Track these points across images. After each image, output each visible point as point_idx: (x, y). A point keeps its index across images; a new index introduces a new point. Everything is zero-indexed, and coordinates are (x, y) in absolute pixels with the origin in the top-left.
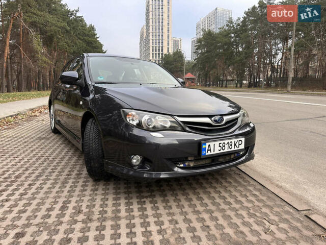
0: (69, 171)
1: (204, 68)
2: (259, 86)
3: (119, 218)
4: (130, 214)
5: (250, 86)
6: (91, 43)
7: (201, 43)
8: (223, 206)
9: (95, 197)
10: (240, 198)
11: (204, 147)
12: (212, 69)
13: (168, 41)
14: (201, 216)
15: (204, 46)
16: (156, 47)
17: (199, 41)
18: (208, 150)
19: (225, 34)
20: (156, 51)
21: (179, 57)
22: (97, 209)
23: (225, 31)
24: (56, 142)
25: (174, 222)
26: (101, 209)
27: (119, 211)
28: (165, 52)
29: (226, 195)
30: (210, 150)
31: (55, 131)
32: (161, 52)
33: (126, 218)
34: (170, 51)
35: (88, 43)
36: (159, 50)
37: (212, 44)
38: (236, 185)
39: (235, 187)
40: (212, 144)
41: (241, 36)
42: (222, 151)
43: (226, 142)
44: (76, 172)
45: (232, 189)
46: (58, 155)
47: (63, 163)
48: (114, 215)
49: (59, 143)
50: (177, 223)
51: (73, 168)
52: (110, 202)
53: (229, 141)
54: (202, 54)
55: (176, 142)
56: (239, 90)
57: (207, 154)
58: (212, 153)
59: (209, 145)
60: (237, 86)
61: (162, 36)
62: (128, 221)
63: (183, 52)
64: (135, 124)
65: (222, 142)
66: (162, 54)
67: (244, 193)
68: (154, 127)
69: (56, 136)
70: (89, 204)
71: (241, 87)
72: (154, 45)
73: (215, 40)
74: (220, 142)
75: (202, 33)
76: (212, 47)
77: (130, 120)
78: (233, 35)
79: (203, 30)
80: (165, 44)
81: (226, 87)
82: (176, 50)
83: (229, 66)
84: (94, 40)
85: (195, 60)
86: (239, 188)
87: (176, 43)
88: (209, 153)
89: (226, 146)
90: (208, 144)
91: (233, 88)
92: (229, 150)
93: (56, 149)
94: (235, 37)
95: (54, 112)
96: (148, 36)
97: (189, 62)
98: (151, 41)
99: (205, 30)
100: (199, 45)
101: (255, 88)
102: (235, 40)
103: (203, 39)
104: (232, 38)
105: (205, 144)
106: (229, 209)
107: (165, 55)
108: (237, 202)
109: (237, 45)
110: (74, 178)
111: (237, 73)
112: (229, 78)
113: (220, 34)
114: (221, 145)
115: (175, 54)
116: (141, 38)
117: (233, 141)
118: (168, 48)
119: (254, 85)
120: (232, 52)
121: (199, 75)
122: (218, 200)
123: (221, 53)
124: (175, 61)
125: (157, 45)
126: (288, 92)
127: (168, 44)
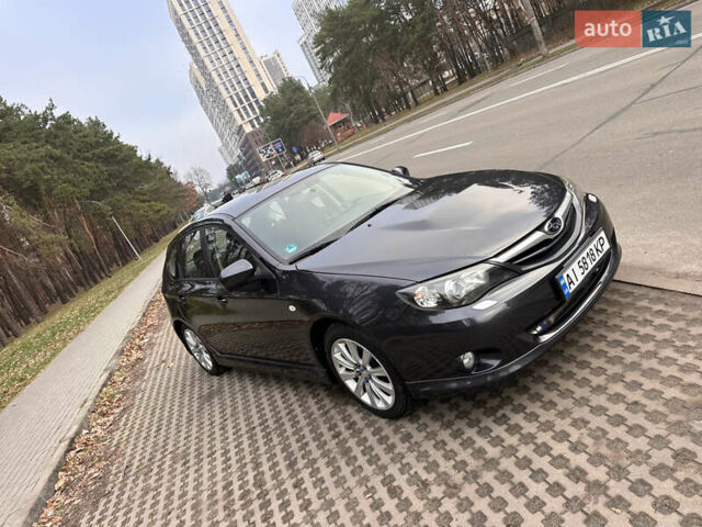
1: (355, 88)
2: (479, 69)
5: (461, 81)
7: (324, 42)
12: (372, 84)
13: (256, 71)
15: (334, 45)
16: (237, 94)
17: (319, 40)
20: (241, 103)
21: (294, 92)
28: (261, 95)
32: (252, 100)
34: (270, 89)
35: (107, 159)
36: (246, 97)
37: (347, 35)
54: (337, 63)
56: (445, 100)
60: (437, 93)
61: (238, 66)
63: (296, 78)
66: (257, 102)
71: (445, 89)
72: (232, 93)
73: (350, 24)
76: (352, 40)
80: (252, 78)
81: (417, 104)
82: (280, 81)
83: (402, 60)
85: (330, 82)
87: (272, 66)
91: (430, 100)
96: (210, 80)
98: (222, 88)
100: (322, 50)
101: (474, 81)
102: (387, 4)
103: (324, 33)
107: (264, 101)
109: (397, 12)
111: (425, 66)
112: (414, 82)
115: (282, 90)
116: (198, 92)
118: (263, 84)
120: (395, 30)
121: (353, 107)
123: (374, 42)
124: (292, 105)
125: (238, 90)
126: (546, 58)
127: (258, 75)
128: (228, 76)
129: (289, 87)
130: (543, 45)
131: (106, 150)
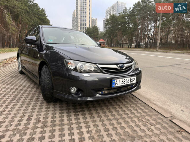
0: (31, 97)
1: (110, 37)
2: (141, 47)
3: (63, 125)
4: (70, 122)
5: (136, 47)
6: (43, 20)
7: (108, 22)
8: (124, 116)
9: (48, 113)
10: (133, 111)
11: (113, 82)
12: (114, 37)
13: (89, 20)
14: (112, 122)
15: (110, 23)
16: (82, 23)
17: (108, 20)
18: (116, 84)
19: (123, 17)
20: (82, 25)
21: (96, 29)
22: (50, 119)
23: (122, 15)
24: (23, 80)
25: (96, 126)
26: (52, 119)
27: (63, 120)
28: (88, 26)
29: (125, 109)
30: (117, 84)
31: (22, 73)
32: (85, 26)
33: (68, 124)
34: (91, 26)
35: (41, 19)
36: (84, 25)
37: (115, 23)
38: (131, 103)
39: (130, 105)
40: (118, 80)
41: (131, 18)
42: (123, 84)
43: (126, 79)
44: (35, 97)
45: (129, 106)
46: (24, 87)
47: (27, 92)
48: (60, 123)
49: (24, 80)
50: (98, 126)
51: (34, 95)
52: (57, 115)
53: (128, 78)
54: (109, 28)
55: (97, 80)
56: (130, 49)
57: (115, 86)
58: (118, 85)
59: (117, 81)
60: (128, 47)
61: (86, 17)
62: (69, 126)
63: (98, 27)
64: (73, 69)
65: (124, 79)
66: (86, 27)
67: (135, 108)
68: (84, 71)
69: (22, 75)
70: (45, 116)
71: (131, 47)
72: (81, 22)
73: (117, 20)
74: (123, 79)
75: (109, 16)
76: (115, 24)
77: (69, 66)
78: (127, 18)
79: (110, 14)
80: (88, 21)
81: (122, 47)
82: (94, 25)
83: (124, 35)
84: (45, 18)
85: (105, 31)
86: (132, 105)
87: (94, 21)
88: (116, 85)
89: (126, 81)
90: (115, 80)
91: (126, 48)
92: (128, 84)
93: (23, 83)
94: (128, 19)
95: (21, 61)
96: (77, 16)
97: (101, 33)
98: (79, 20)
99: (111, 14)
100: (107, 23)
101: (139, 48)
102: (128, 21)
103: (110, 19)
104: (126, 19)
105: (114, 80)
106: (128, 117)
107: (88, 28)
108: (132, 113)
109: (129, 24)
110: (35, 101)
111: (129, 39)
112: (124, 42)
113: (119, 16)
114: (123, 81)
115: (93, 28)
116: (73, 17)
117: (130, 78)
118: (89, 24)
119: (138, 47)
120: (126, 27)
121: (107, 40)
122: (121, 112)
123: (120, 28)
124: (94, 32)
125: (83, 22)
126: (157, 51)
127: (89, 21)
128: (82, 18)
129: (95, 28)
130: (158, 48)
131: (42, 17)
